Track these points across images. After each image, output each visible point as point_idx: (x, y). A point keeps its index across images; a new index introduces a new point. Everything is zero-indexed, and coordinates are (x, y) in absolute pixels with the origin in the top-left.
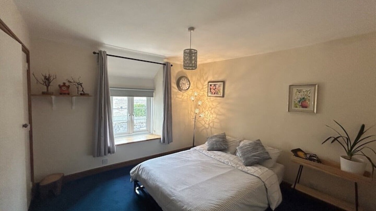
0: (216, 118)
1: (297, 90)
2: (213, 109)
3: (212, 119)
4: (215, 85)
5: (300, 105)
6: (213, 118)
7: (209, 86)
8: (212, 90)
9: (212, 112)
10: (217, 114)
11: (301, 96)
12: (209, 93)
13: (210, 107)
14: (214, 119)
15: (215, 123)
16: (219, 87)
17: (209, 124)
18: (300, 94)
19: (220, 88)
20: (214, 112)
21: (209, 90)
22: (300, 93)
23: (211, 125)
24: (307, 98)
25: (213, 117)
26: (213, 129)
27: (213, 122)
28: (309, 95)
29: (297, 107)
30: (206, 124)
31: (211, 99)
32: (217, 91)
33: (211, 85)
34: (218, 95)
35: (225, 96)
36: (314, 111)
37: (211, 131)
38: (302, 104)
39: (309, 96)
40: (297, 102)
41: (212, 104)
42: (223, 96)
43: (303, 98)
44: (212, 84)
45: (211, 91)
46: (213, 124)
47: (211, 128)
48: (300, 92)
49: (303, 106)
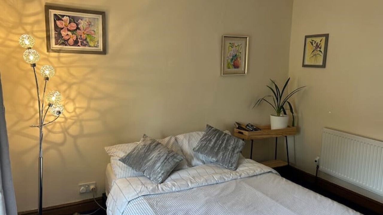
0: (87, 109)
1: (230, 43)
2: (75, 87)
3: (73, 114)
4: (73, 20)
5: (233, 65)
6: (78, 111)
7: (52, 19)
8: (64, 33)
9: (73, 94)
10: (90, 99)
11: (234, 52)
12: (53, 41)
13: (64, 82)
14: (80, 114)
15: (83, 123)
16: (90, 24)
17: (65, 131)
18: (233, 49)
19: (92, 28)
20: (79, 93)
21: (53, 33)
22: (232, 47)
23: (74, 130)
24: (239, 55)
25: (75, 109)
26: (80, 141)
27: (81, 121)
28: (240, 51)
29: (230, 68)
30: (55, 133)
31: (62, 60)
32: (84, 36)
33: (58, 18)
34: (87, 48)
35: (110, 50)
36: (245, 72)
37: (76, 145)
38: (234, 63)
39: (240, 53)
40: (229, 61)
41: (71, 75)
42: (104, 52)
43: (236, 55)
44: (63, 16)
45: (59, 36)
46: (81, 126)
47: (75, 137)
48: (232, 45)
49: (236, 66)
